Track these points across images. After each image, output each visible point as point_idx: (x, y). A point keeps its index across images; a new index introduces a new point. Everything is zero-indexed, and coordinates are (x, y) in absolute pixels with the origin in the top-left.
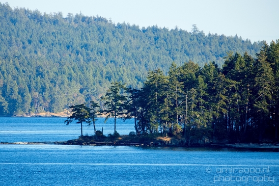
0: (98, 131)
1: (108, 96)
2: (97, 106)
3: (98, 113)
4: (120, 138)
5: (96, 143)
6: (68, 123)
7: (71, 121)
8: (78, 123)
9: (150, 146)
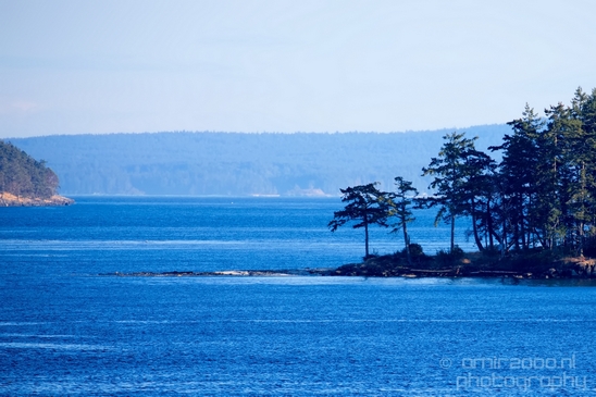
0: (413, 245)
1: (435, 167)
2: (412, 189)
3: (413, 204)
4: (466, 261)
5: (415, 273)
6: (335, 227)
7: (343, 222)
8: (358, 226)
9: (550, 276)
